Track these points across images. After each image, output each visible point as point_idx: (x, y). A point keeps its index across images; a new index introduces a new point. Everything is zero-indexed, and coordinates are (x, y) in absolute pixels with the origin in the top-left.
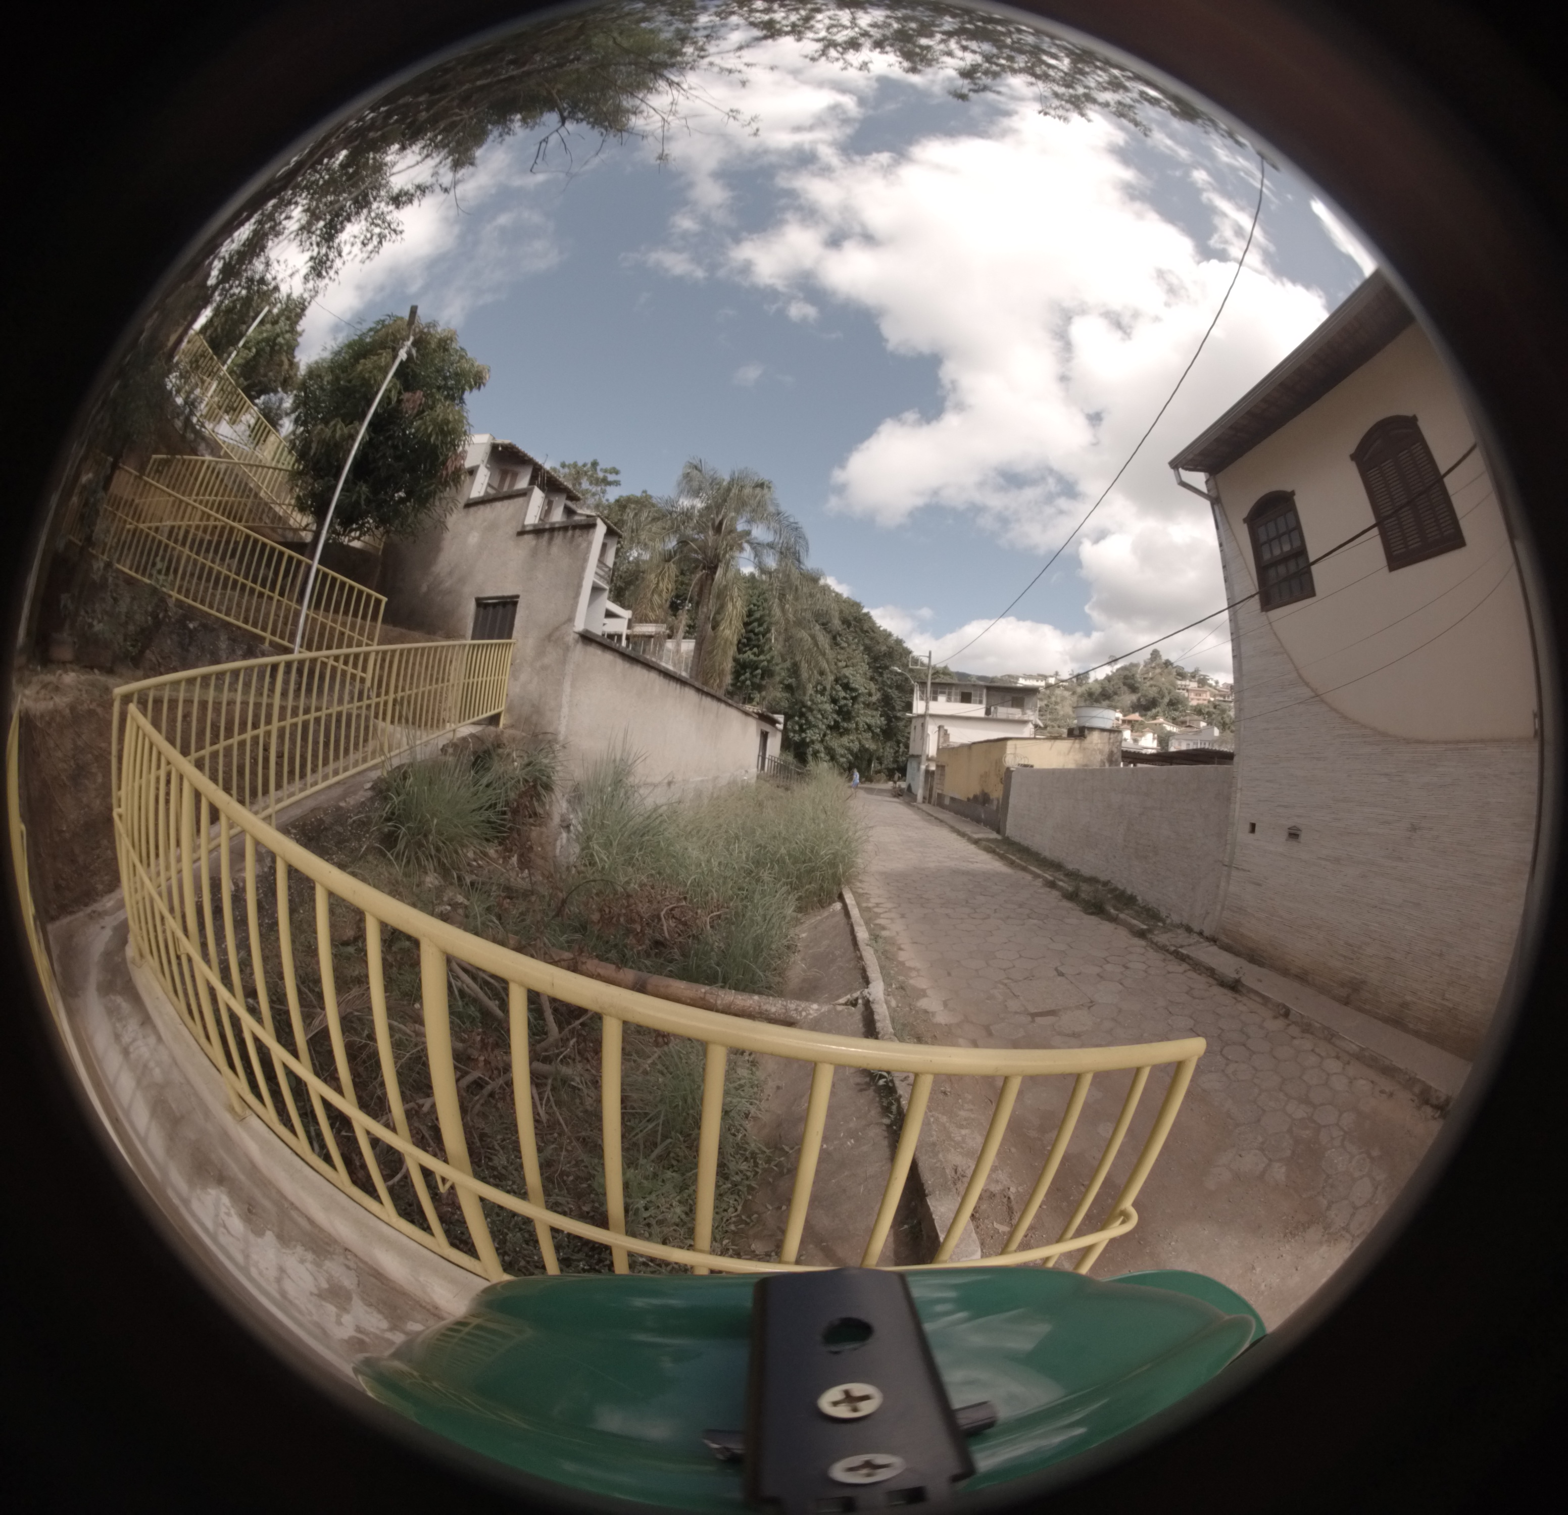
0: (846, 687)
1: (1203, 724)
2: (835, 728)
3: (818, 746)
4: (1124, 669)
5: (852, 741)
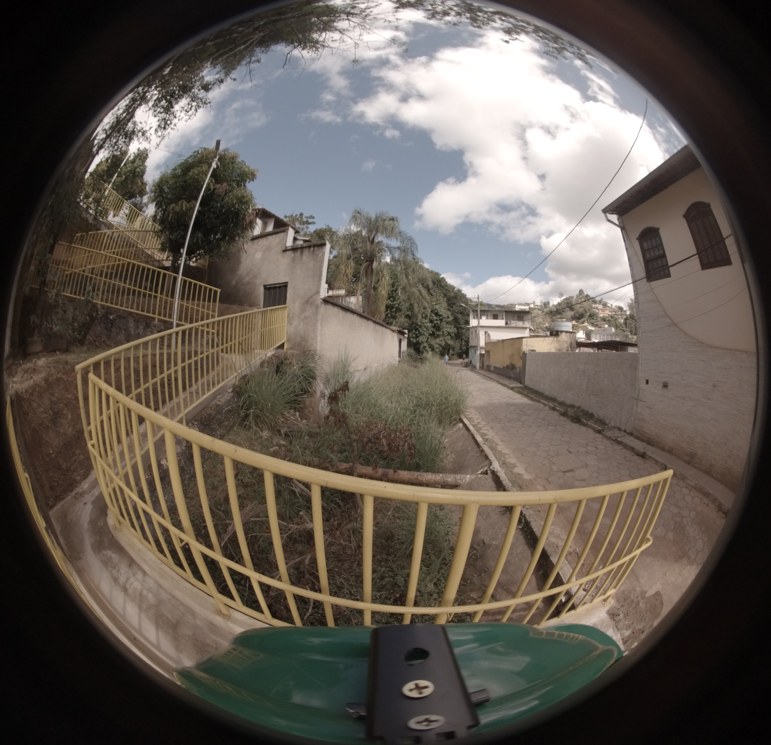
0: (437, 314)
1: (606, 326)
2: (433, 335)
3: (425, 344)
4: (566, 299)
5: (441, 341)
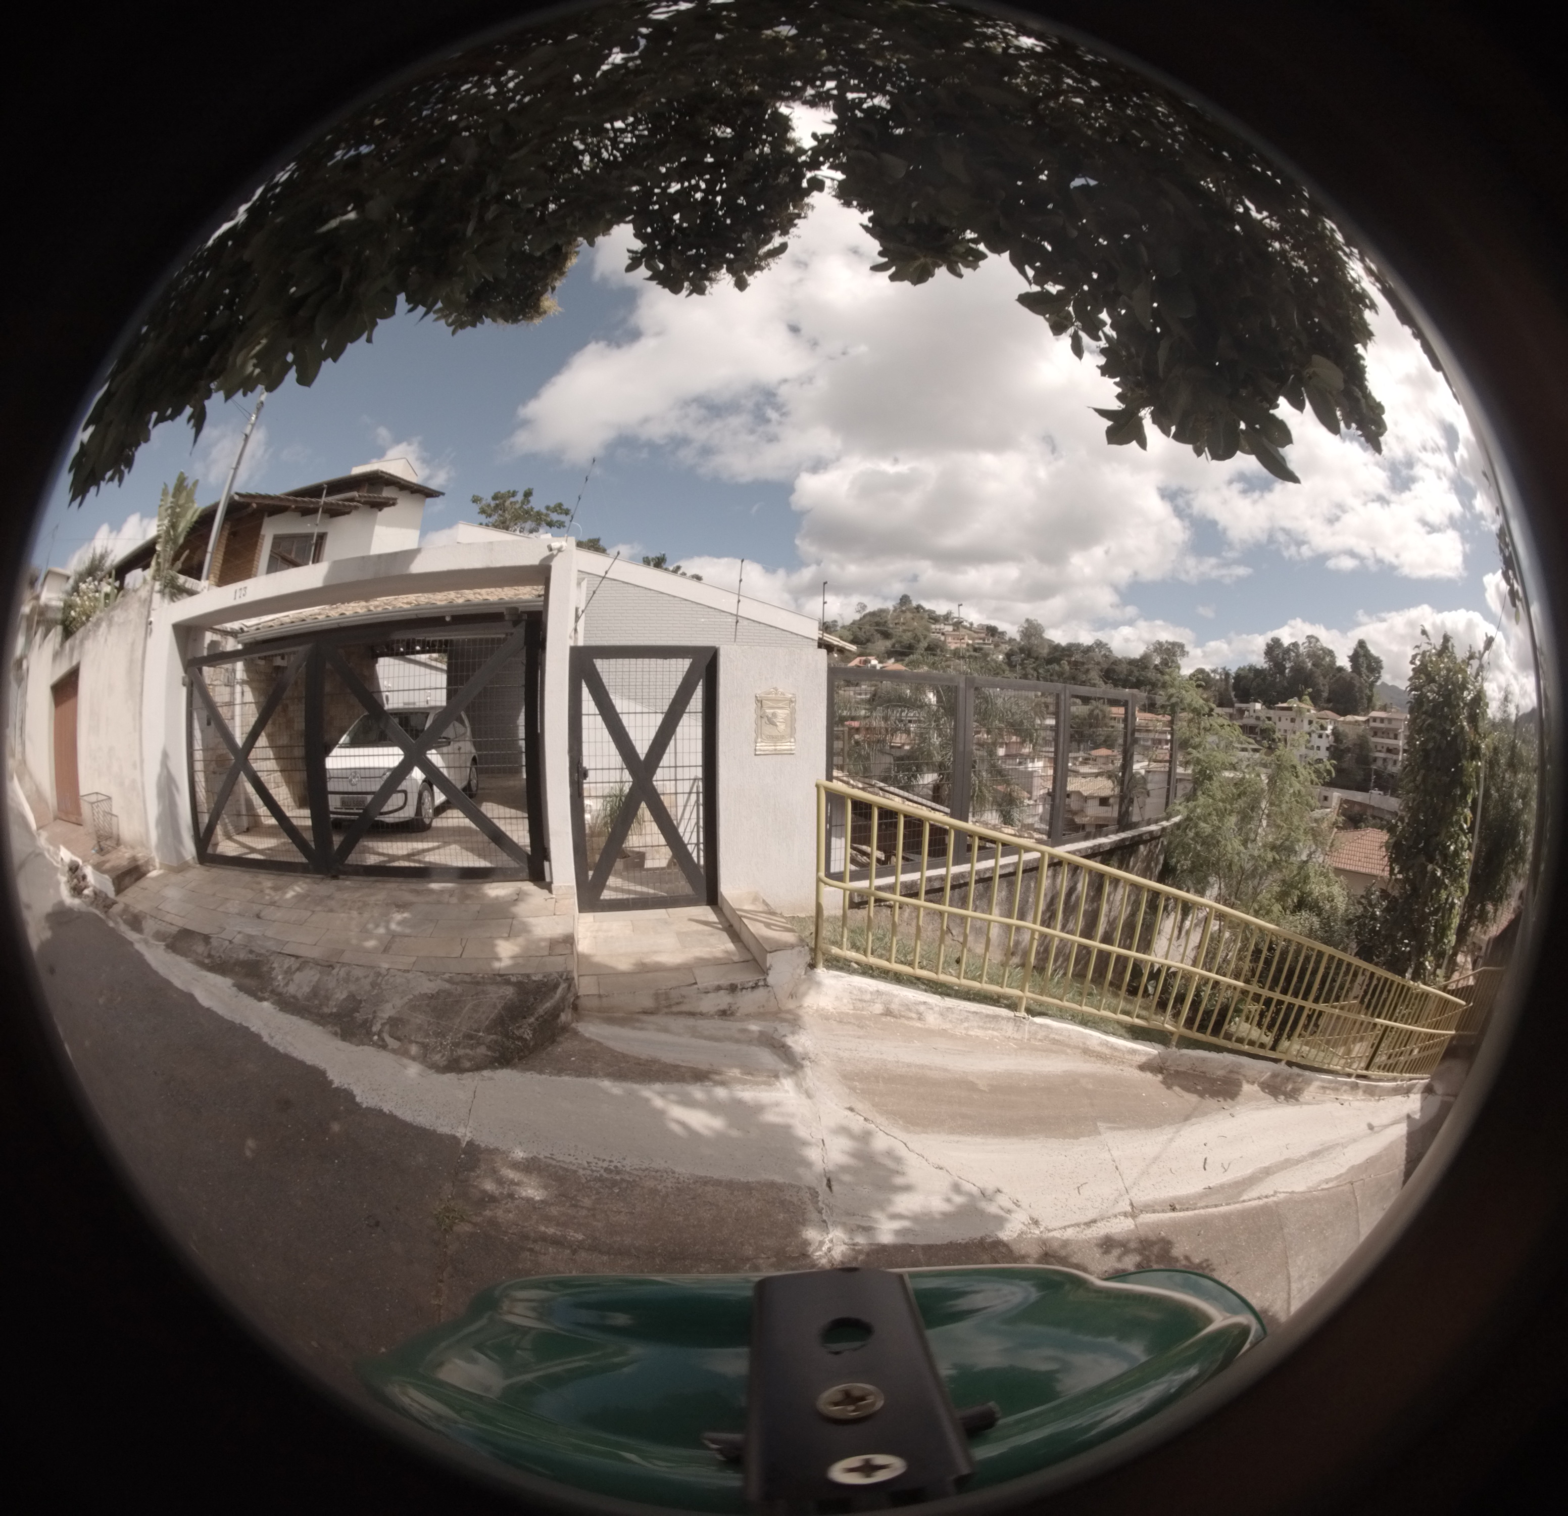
4: (872, 614)
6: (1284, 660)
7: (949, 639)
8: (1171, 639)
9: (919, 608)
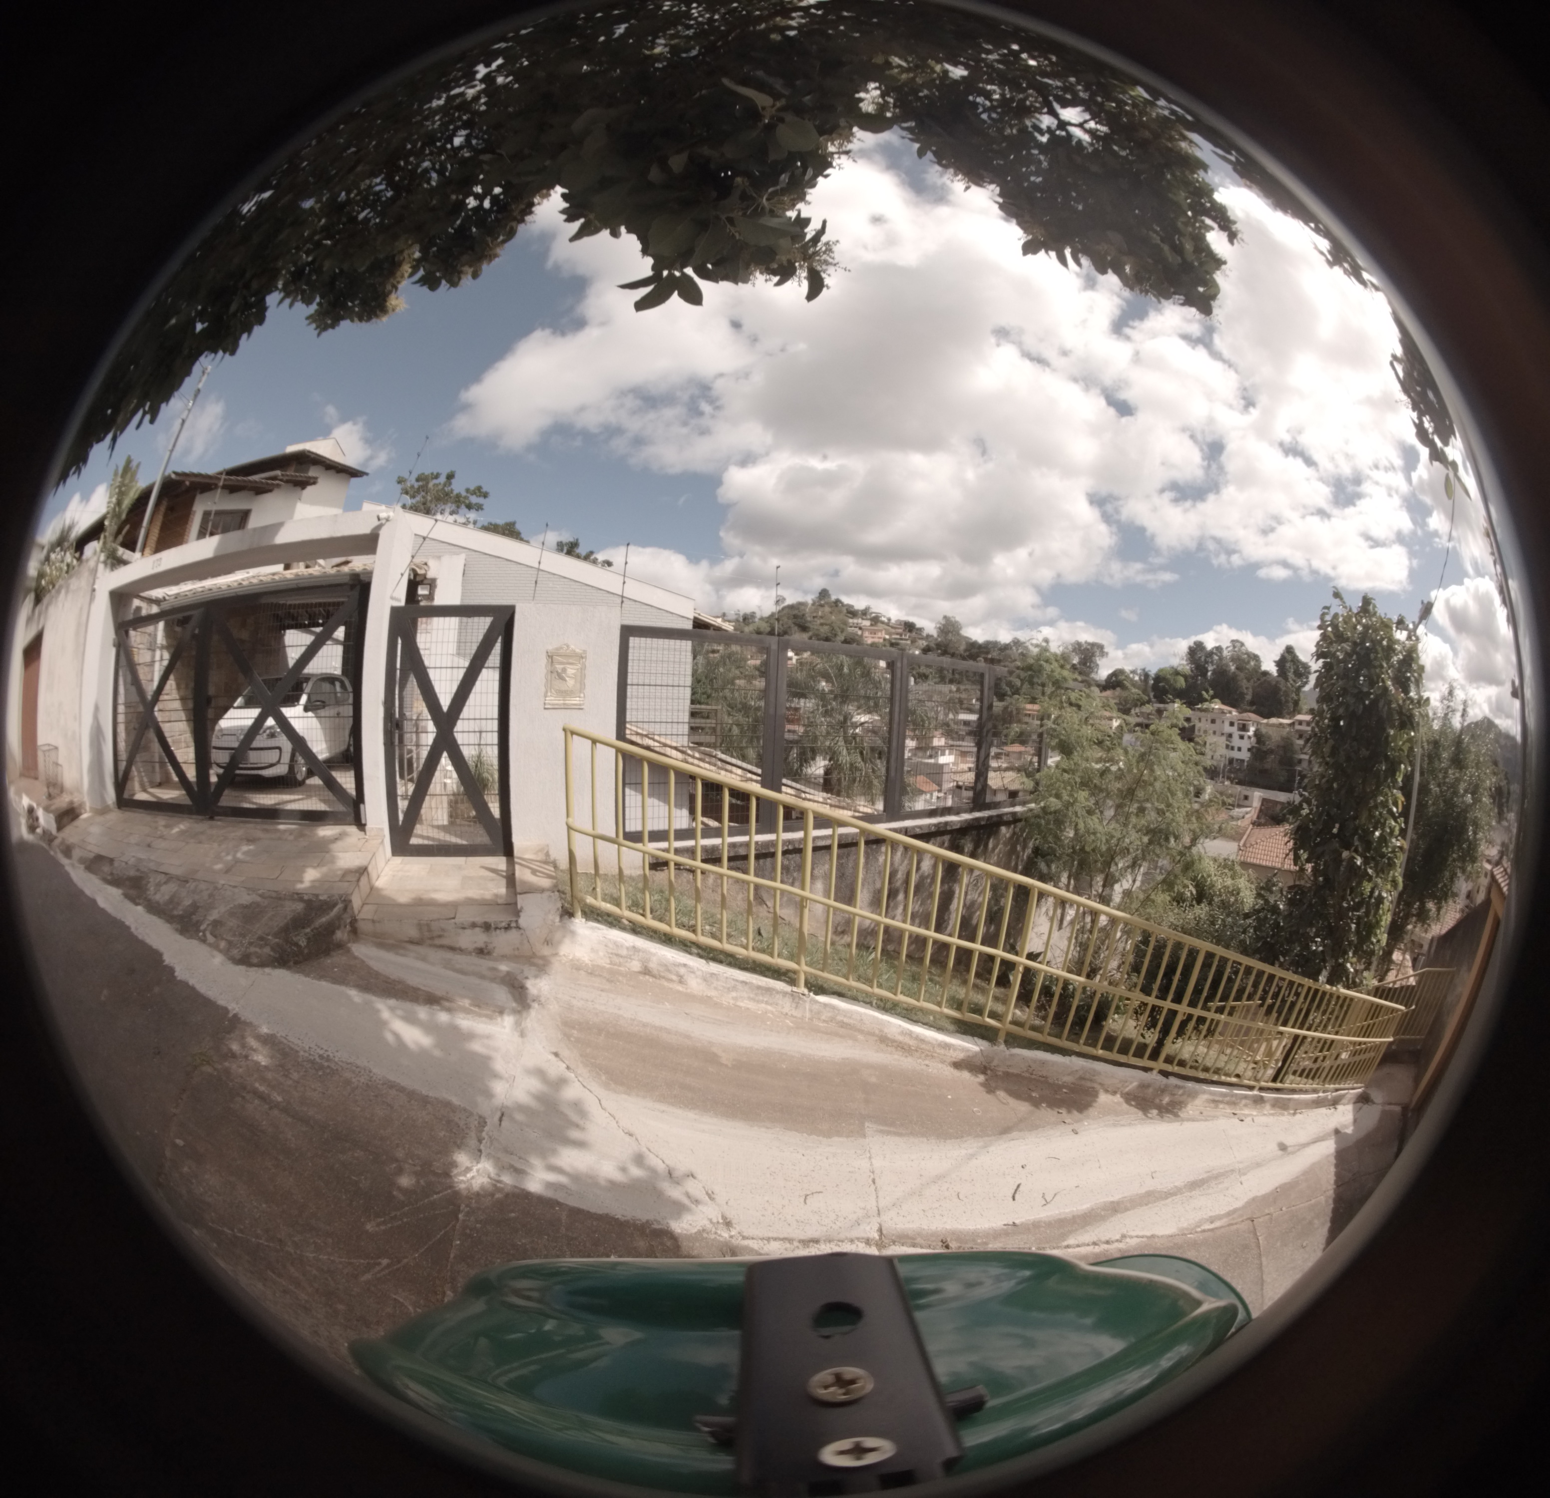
4: (790, 607)
6: (1206, 662)
7: (866, 634)
8: (1091, 639)
9: (837, 602)
